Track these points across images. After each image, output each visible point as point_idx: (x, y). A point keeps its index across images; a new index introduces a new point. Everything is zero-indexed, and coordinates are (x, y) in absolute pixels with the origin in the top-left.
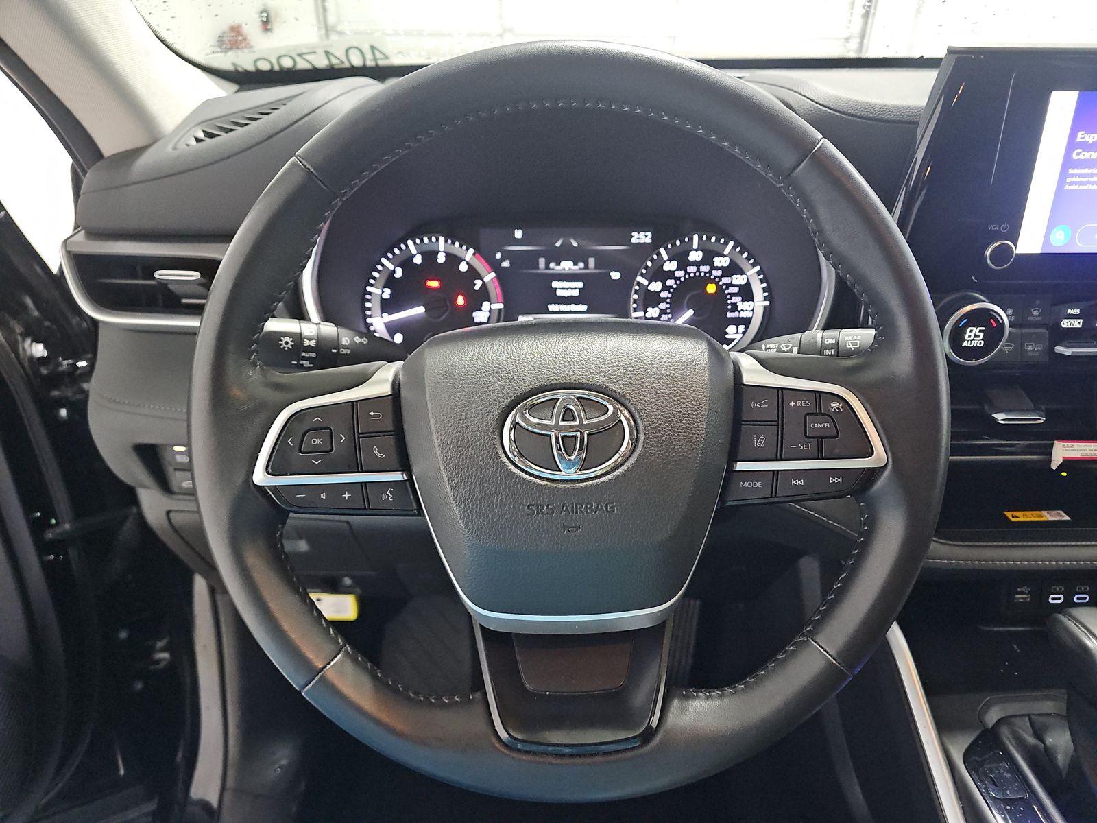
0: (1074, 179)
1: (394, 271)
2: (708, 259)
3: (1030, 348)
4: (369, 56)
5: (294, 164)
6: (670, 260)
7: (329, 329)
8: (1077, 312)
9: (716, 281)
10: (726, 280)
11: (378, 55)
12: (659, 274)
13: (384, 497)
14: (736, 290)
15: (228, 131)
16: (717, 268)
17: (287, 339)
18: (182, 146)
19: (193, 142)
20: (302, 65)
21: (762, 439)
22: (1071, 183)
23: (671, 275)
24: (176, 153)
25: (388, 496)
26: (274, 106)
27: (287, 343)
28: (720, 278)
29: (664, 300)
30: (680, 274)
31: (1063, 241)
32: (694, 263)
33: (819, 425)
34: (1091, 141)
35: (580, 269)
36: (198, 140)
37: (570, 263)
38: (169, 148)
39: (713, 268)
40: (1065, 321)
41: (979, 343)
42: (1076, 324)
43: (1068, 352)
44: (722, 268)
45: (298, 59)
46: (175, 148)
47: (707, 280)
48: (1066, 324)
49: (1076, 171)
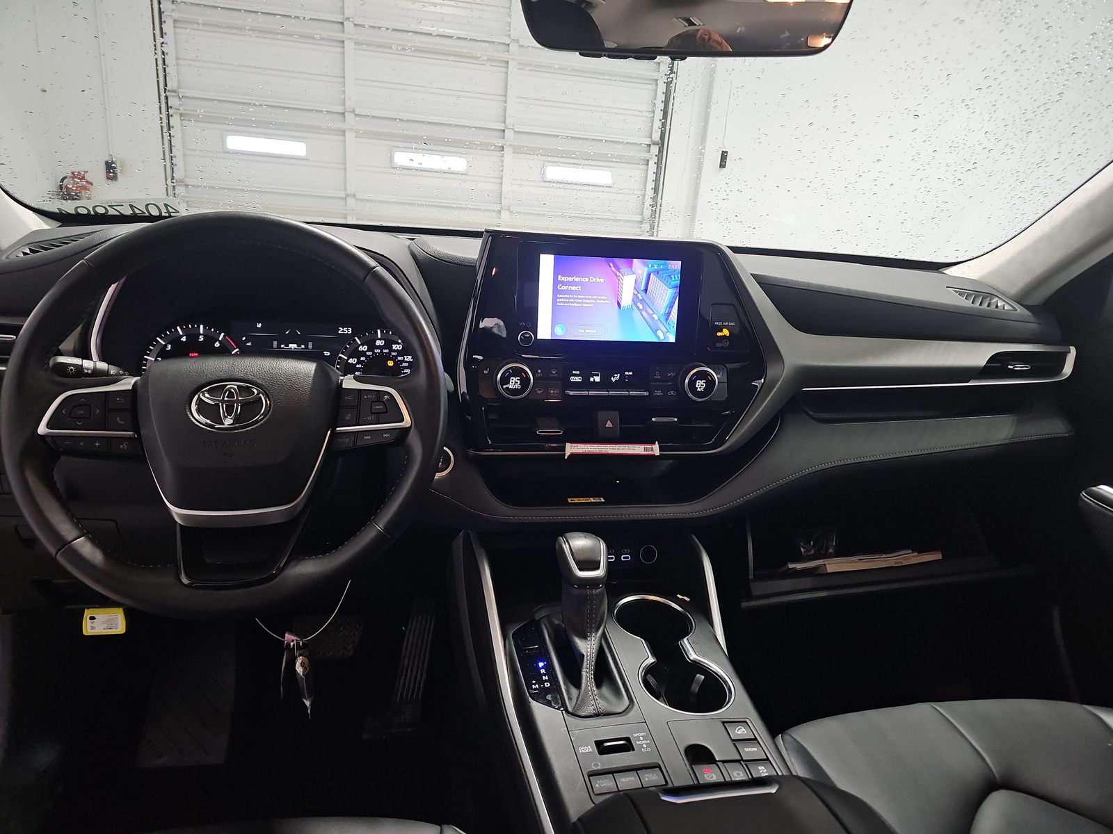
0: (561, 300)
1: (165, 346)
2: (388, 344)
3: (552, 392)
4: (164, 210)
5: (82, 263)
6: (363, 345)
7: (103, 366)
8: (578, 372)
9: (394, 359)
10: (400, 358)
11: (171, 210)
12: (356, 353)
13: (121, 447)
14: (406, 364)
15: (47, 249)
16: (394, 351)
17: (72, 368)
18: (13, 257)
19: (22, 255)
20: (111, 212)
21: (349, 415)
22: (560, 302)
23: (363, 354)
24: (7, 260)
25: (124, 446)
26: (82, 236)
27: (71, 370)
28: (396, 357)
29: (358, 370)
30: (370, 353)
31: (561, 333)
32: (379, 347)
33: (379, 407)
34: (566, 280)
35: (302, 349)
36: (25, 254)
37: (295, 346)
38: (4, 258)
39: (391, 350)
40: (572, 377)
41: (518, 386)
42: (578, 379)
43: (571, 393)
44: (397, 351)
45: (109, 208)
46: (7, 258)
47: (388, 357)
48: (573, 379)
49: (561, 296)
